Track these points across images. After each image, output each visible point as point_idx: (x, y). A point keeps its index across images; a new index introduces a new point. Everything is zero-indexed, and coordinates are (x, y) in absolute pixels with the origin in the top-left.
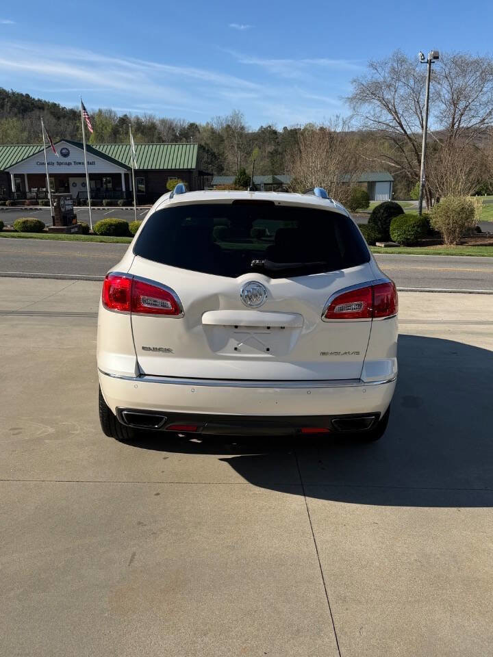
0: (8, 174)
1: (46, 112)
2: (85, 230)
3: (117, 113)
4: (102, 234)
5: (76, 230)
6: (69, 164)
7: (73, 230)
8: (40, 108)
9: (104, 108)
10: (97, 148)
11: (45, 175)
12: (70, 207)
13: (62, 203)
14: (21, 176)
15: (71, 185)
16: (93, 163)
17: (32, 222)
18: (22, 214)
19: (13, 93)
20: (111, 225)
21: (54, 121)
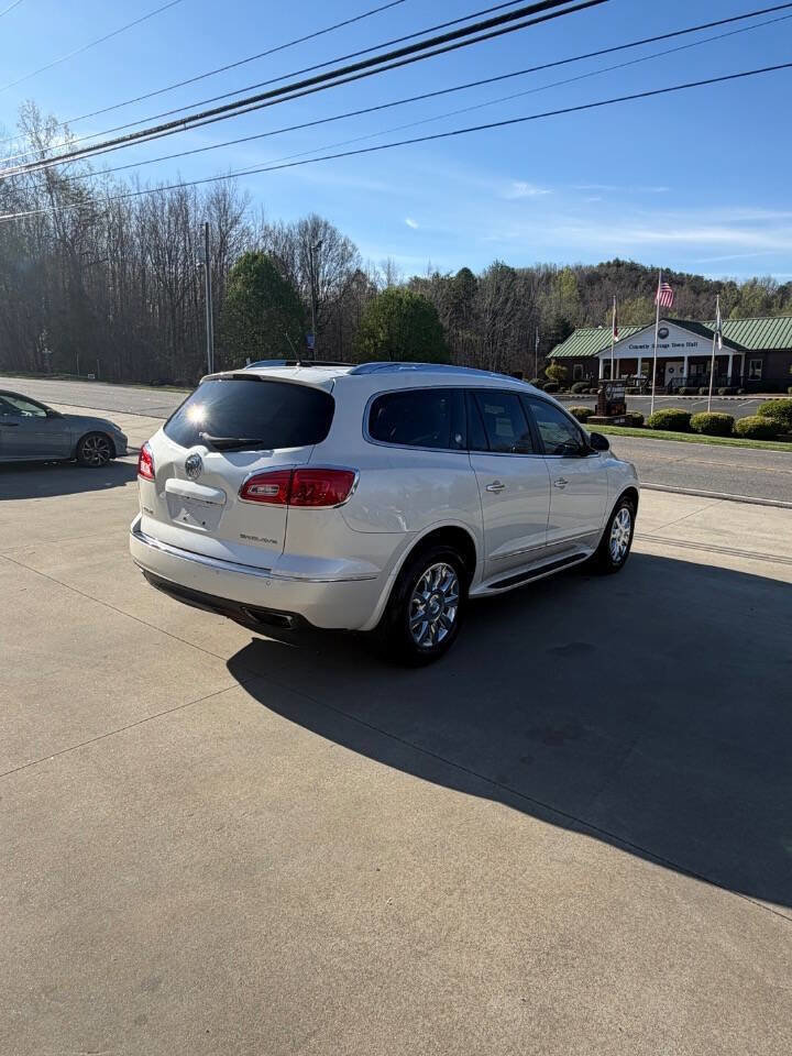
0: (598, 359)
1: (685, 286)
2: (637, 422)
3: (778, 280)
4: (656, 428)
5: (622, 421)
6: (665, 346)
7: (617, 421)
8: (678, 284)
9: (760, 275)
10: (708, 327)
11: (637, 360)
12: (621, 395)
13: (609, 390)
14: (607, 361)
15: (667, 370)
16: (695, 344)
17: (581, 411)
18: (576, 402)
19: (653, 269)
20: (668, 416)
21: (693, 296)
